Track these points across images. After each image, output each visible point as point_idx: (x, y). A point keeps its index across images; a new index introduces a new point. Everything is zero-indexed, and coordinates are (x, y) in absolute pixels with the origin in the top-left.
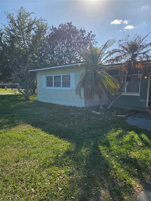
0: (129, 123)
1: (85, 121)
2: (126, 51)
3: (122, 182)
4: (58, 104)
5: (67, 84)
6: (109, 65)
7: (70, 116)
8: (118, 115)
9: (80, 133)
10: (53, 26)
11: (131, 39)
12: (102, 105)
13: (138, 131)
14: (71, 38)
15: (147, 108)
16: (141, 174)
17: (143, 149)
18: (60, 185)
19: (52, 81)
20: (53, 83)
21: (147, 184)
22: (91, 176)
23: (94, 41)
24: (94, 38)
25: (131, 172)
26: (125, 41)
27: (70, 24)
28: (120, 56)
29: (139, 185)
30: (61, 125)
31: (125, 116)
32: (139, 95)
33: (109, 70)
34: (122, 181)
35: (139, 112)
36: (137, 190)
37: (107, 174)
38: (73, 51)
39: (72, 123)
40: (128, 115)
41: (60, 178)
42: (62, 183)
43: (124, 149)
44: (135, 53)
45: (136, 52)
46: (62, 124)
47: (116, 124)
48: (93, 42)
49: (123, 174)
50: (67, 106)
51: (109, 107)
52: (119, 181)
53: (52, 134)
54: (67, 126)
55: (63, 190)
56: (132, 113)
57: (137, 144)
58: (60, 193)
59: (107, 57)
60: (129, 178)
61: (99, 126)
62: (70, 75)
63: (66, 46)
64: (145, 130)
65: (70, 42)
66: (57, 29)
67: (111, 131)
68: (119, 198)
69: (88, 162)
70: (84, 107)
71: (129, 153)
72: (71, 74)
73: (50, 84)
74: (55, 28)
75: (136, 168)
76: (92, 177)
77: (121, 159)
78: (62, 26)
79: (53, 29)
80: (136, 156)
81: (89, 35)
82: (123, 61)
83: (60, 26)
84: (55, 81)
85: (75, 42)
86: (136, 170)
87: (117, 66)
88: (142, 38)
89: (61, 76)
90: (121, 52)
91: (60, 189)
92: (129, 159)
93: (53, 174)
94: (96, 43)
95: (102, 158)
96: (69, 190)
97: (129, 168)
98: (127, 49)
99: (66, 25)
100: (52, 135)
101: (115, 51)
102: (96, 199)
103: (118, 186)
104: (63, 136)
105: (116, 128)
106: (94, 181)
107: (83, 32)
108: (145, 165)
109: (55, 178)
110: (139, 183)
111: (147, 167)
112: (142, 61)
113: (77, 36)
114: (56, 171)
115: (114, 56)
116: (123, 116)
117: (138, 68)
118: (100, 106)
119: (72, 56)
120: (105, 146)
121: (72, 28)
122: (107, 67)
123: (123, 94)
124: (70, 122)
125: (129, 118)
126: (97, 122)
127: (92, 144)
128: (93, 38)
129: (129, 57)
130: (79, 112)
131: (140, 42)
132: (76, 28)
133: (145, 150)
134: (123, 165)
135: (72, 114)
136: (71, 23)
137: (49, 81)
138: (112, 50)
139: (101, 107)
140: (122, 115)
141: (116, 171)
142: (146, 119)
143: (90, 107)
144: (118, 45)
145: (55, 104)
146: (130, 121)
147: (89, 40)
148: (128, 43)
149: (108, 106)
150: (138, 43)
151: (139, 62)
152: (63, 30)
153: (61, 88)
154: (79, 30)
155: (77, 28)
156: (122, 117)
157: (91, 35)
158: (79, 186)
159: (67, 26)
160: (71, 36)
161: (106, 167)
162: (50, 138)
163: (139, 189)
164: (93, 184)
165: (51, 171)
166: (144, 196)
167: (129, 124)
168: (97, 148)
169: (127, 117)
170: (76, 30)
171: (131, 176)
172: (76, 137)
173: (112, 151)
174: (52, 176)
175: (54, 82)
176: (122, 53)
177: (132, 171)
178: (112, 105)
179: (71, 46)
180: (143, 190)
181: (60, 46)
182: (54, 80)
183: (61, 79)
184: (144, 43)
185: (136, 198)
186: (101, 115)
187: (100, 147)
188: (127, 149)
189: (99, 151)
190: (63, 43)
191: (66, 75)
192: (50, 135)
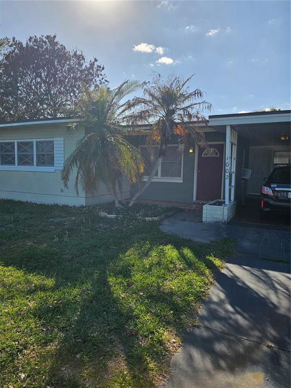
0: (164, 231)
1: (84, 234)
2: (156, 103)
3: (147, 339)
4: (27, 202)
5: (46, 159)
6: (128, 126)
7: (54, 226)
8: (147, 218)
9: (72, 258)
10: (14, 39)
11: (164, 82)
12: (119, 201)
13: (178, 244)
14: (54, 66)
15: (194, 203)
16: (179, 318)
17: (185, 275)
18: (23, 368)
19: (13, 152)
20: (14, 157)
21: (188, 333)
22: (89, 338)
23: (102, 79)
24: (103, 73)
25: (163, 318)
26: (154, 85)
27: (51, 39)
28: (147, 111)
29: (174, 338)
30: (32, 246)
31: (158, 219)
32: (181, 181)
33: (129, 136)
34: (147, 337)
35: (181, 211)
36: (171, 348)
37: (119, 329)
38: (60, 93)
39: (56, 239)
40: (163, 216)
41: (25, 355)
42: (28, 364)
43: (154, 279)
44: (171, 108)
45: (174, 106)
46: (34, 243)
47: (142, 233)
48: (100, 80)
49: (150, 324)
50: (48, 205)
51: (131, 204)
52: (141, 338)
53: (10, 265)
54: (45, 245)
55: (28, 376)
56: (171, 213)
57: (176, 267)
58: (22, 384)
59: (124, 111)
60: (158, 330)
61: (111, 240)
62: (52, 142)
63: (45, 82)
64: (189, 241)
65: (54, 75)
66: (24, 46)
67: (133, 247)
68: (139, 369)
69: (86, 313)
70: (84, 205)
71: (161, 284)
72: (55, 139)
73: (10, 159)
74: (20, 43)
75: (171, 309)
76: (91, 340)
77: (147, 298)
78: (36, 41)
79: (15, 44)
80: (173, 288)
81: (92, 65)
82: (152, 120)
83: (30, 40)
84: (21, 152)
85: (63, 76)
86: (172, 312)
87: (142, 128)
88: (182, 83)
89: (33, 142)
90: (148, 103)
91: (23, 376)
92: (161, 295)
93: (8, 349)
94: (107, 83)
95: (113, 300)
96: (42, 375)
97: (161, 310)
98: (158, 100)
99: (44, 39)
100: (10, 268)
101: (138, 101)
102: (98, 379)
103: (139, 347)
104: (36, 268)
105: (142, 242)
106: (96, 347)
107: (80, 58)
108: (186, 302)
109: (13, 355)
110: (174, 335)
111: (189, 305)
112: (183, 123)
113: (68, 65)
114: (14, 341)
115: (138, 109)
116: (156, 219)
117: (178, 135)
118: (116, 202)
119: (58, 103)
120: (121, 276)
121: (56, 48)
122: (125, 130)
123: (154, 180)
124: (54, 238)
125: (166, 222)
126: (109, 233)
127: (95, 276)
128: (99, 73)
129: (162, 113)
130: (73, 216)
131: (178, 89)
132: (65, 48)
133: (188, 275)
134: (150, 308)
135: (57, 220)
136: (55, 37)
137: (5, 153)
138: (133, 100)
139: (117, 205)
140: (153, 218)
141: (137, 321)
142: (192, 223)
143: (97, 205)
144: (143, 90)
145: (21, 202)
146: (167, 227)
147: (93, 75)
148: (159, 88)
149: (130, 202)
150: (175, 90)
151: (178, 123)
152: (38, 50)
153: (35, 168)
154: (72, 54)
155: (67, 50)
156: (153, 221)
157: (96, 66)
158: (63, 362)
159: (45, 42)
160: (56, 63)
161: (120, 316)
162: (4, 275)
163: (175, 345)
164: (93, 353)
165: (4, 343)
166: (182, 356)
167: (164, 233)
168: (105, 283)
169: (162, 220)
170: (65, 53)
171: (162, 324)
172: (63, 267)
173: (133, 284)
174: (7, 352)
175: (18, 155)
176: (150, 105)
177: (165, 316)
178: (135, 200)
179: (55, 84)
180: (181, 346)
181: (32, 80)
182: (18, 150)
183: (33, 150)
184: (185, 90)
185: (169, 363)
186: (117, 218)
187: (110, 280)
188: (159, 277)
189: (109, 287)
190: (37, 76)
191: (45, 142)
192: (5, 268)
